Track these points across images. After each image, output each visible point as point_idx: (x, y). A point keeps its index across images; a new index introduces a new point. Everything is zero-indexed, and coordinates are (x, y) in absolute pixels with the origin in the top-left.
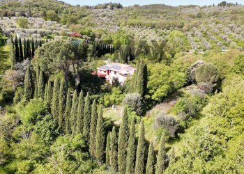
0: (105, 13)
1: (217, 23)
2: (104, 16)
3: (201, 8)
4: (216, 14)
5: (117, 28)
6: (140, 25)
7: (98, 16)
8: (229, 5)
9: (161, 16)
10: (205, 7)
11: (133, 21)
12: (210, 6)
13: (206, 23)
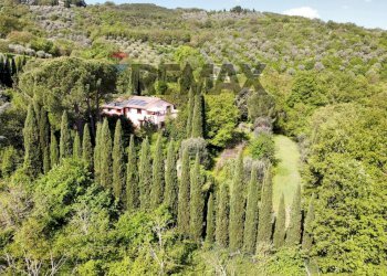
0: (56, 13)
1: (236, 36)
2: (56, 18)
3: (209, 14)
4: (230, 23)
5: (86, 40)
6: (124, 36)
7: (43, 19)
8: (246, 11)
9: (154, 23)
10: (214, 12)
11: (111, 29)
12: (220, 12)
13: (221, 36)
